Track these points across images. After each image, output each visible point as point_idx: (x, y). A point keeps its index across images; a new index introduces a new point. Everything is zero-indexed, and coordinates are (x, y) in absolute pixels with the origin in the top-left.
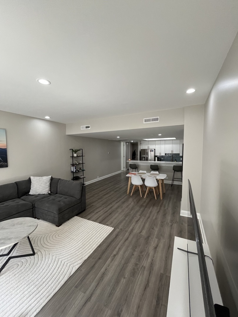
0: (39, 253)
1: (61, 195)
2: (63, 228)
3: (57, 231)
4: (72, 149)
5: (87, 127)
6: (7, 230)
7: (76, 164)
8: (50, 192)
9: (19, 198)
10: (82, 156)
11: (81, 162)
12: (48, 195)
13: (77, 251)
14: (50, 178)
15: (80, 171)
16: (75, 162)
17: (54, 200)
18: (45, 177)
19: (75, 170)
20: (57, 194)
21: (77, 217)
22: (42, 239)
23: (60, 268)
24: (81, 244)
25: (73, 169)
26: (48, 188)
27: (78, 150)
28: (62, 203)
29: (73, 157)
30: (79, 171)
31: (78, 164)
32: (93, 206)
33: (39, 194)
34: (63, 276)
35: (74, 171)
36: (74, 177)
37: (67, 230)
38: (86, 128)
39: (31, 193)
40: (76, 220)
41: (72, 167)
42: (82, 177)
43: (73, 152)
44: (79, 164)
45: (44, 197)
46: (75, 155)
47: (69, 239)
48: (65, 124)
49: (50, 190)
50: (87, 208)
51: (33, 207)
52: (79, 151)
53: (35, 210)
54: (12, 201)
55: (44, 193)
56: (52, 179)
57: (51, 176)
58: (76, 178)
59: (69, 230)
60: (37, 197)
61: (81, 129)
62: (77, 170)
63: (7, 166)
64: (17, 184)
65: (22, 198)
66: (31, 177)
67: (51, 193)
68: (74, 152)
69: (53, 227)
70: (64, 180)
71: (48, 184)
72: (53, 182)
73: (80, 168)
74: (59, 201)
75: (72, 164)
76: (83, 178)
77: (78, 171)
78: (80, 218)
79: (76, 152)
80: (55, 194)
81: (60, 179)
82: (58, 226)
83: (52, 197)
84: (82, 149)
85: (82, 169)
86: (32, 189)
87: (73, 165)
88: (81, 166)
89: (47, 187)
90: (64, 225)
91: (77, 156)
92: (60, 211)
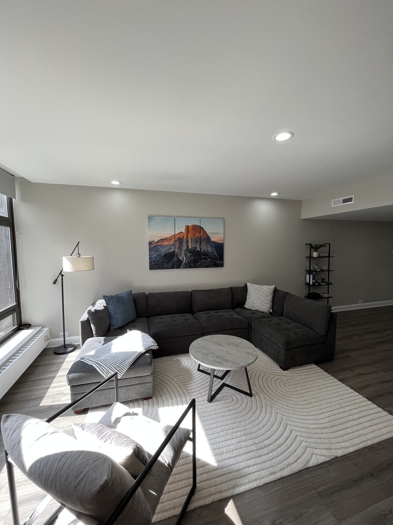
0: (257, 397)
1: (289, 321)
2: (291, 375)
3: (282, 377)
4: (310, 244)
5: (345, 201)
6: (222, 348)
7: (315, 271)
8: (271, 311)
9: (233, 309)
10: (329, 257)
11: (325, 268)
12: (270, 315)
13: (319, 428)
14: (273, 289)
15: (322, 284)
16: (314, 267)
17: (279, 325)
18: (266, 286)
19: (314, 281)
20: (282, 315)
21: (316, 366)
22: (260, 378)
23: (289, 439)
24: (327, 420)
25: (309, 279)
26: (269, 304)
27: (322, 246)
28: (292, 335)
29: (310, 257)
30: (319, 285)
31: (319, 271)
32: (349, 356)
33: (256, 310)
34: (295, 459)
35: (311, 284)
36: (309, 294)
37: (297, 382)
38: (343, 203)
39: (246, 306)
40: (314, 372)
41: (308, 276)
42: (326, 295)
43: (312, 249)
44: (322, 270)
45: (263, 317)
46: (315, 254)
47: (303, 399)
48: (301, 201)
49: (272, 308)
50: (336, 356)
51: (250, 327)
52: (323, 248)
53: (251, 332)
54: (226, 312)
55: (263, 309)
56: (275, 291)
57: (274, 286)
58: (313, 296)
59: (302, 384)
60: (253, 313)
61: (332, 206)
62: (317, 282)
63: (222, 266)
64: (232, 290)
65: (237, 310)
66: (248, 284)
67: (274, 313)
68: (314, 248)
69: (276, 368)
70: (295, 296)
71: (270, 297)
72: (278, 297)
73: (322, 279)
74: (287, 329)
75: (308, 269)
76: (328, 298)
77: (319, 283)
78: (322, 370)
79: (316, 248)
80: (280, 316)
81: (288, 293)
82: (284, 370)
83: (275, 320)
84: (330, 244)
85: (326, 280)
86: (248, 300)
87: (310, 272)
88: (325, 275)
89: (268, 302)
90: (293, 372)
91: (319, 257)
92: (289, 346)
